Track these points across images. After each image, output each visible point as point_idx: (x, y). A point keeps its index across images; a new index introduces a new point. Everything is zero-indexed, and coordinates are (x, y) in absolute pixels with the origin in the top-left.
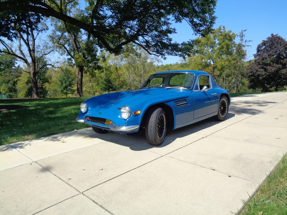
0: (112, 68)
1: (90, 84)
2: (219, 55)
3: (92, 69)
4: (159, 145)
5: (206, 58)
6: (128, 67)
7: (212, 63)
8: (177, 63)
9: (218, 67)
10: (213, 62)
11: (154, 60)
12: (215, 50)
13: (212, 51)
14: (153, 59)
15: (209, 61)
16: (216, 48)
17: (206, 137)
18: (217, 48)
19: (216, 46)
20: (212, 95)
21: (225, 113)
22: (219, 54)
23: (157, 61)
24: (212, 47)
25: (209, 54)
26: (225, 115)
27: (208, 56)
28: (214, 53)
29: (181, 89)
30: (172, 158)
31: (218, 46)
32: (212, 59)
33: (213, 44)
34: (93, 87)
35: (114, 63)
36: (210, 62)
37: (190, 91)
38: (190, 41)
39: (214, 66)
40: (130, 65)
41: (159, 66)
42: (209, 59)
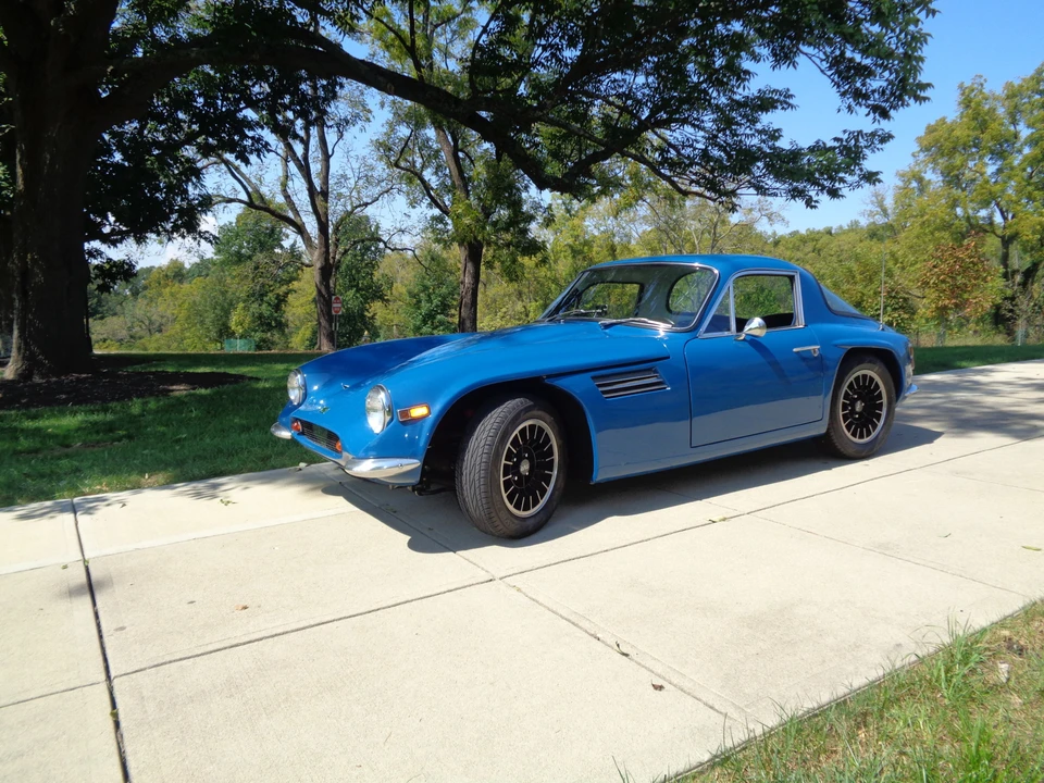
0: (595, 249)
1: (519, 307)
2: (1030, 188)
3: (512, 254)
4: (520, 535)
5: (971, 201)
6: (655, 244)
7: (998, 219)
8: (857, 222)
9: (1025, 238)
10: (1005, 218)
11: (756, 214)
12: (1012, 168)
13: (999, 171)
14: (751, 210)
15: (983, 213)
16: (1017, 160)
17: (724, 519)
18: (1020, 157)
19: (1020, 151)
20: (798, 352)
21: (875, 426)
22: (1029, 184)
23: (765, 219)
24: (999, 154)
25: (987, 182)
26: (874, 434)
27: (982, 194)
28: (1010, 178)
30: (519, 590)
31: (1026, 151)
32: (998, 204)
33: (1007, 141)
34: (527, 316)
35: (602, 229)
36: (990, 218)
37: (687, 336)
38: (845, 137)
39: (1008, 232)
40: (664, 237)
41: (782, 237)
42: (986, 204)
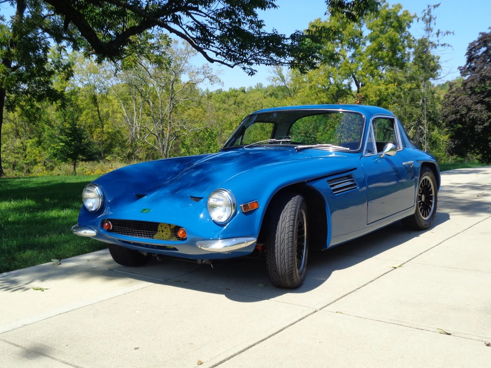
2: (372, 68)
4: (296, 286)
5: (339, 74)
6: (126, 95)
8: (261, 85)
9: (371, 99)
10: (358, 86)
11: (201, 76)
12: (361, 55)
13: (354, 56)
14: (198, 73)
15: (346, 82)
16: (363, 49)
17: (400, 266)
18: (365, 48)
19: (364, 44)
22: (371, 65)
23: (207, 80)
24: (353, 45)
25: (348, 62)
27: (345, 70)
28: (360, 60)
29: (332, 149)
30: (341, 313)
31: (368, 43)
32: (354, 77)
33: (357, 37)
36: (349, 85)
37: (357, 156)
39: (362, 94)
42: (347, 76)
